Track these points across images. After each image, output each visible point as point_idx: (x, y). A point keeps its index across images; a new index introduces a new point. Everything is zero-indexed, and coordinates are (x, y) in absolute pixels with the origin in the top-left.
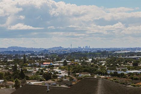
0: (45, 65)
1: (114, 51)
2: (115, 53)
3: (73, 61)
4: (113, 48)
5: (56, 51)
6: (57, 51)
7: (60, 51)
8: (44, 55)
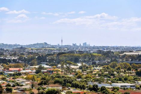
0: (11, 71)
1: (124, 52)
2: (124, 54)
3: (55, 67)
4: (125, 46)
5: (37, 50)
6: (39, 49)
7: (43, 49)
8: (18, 56)
